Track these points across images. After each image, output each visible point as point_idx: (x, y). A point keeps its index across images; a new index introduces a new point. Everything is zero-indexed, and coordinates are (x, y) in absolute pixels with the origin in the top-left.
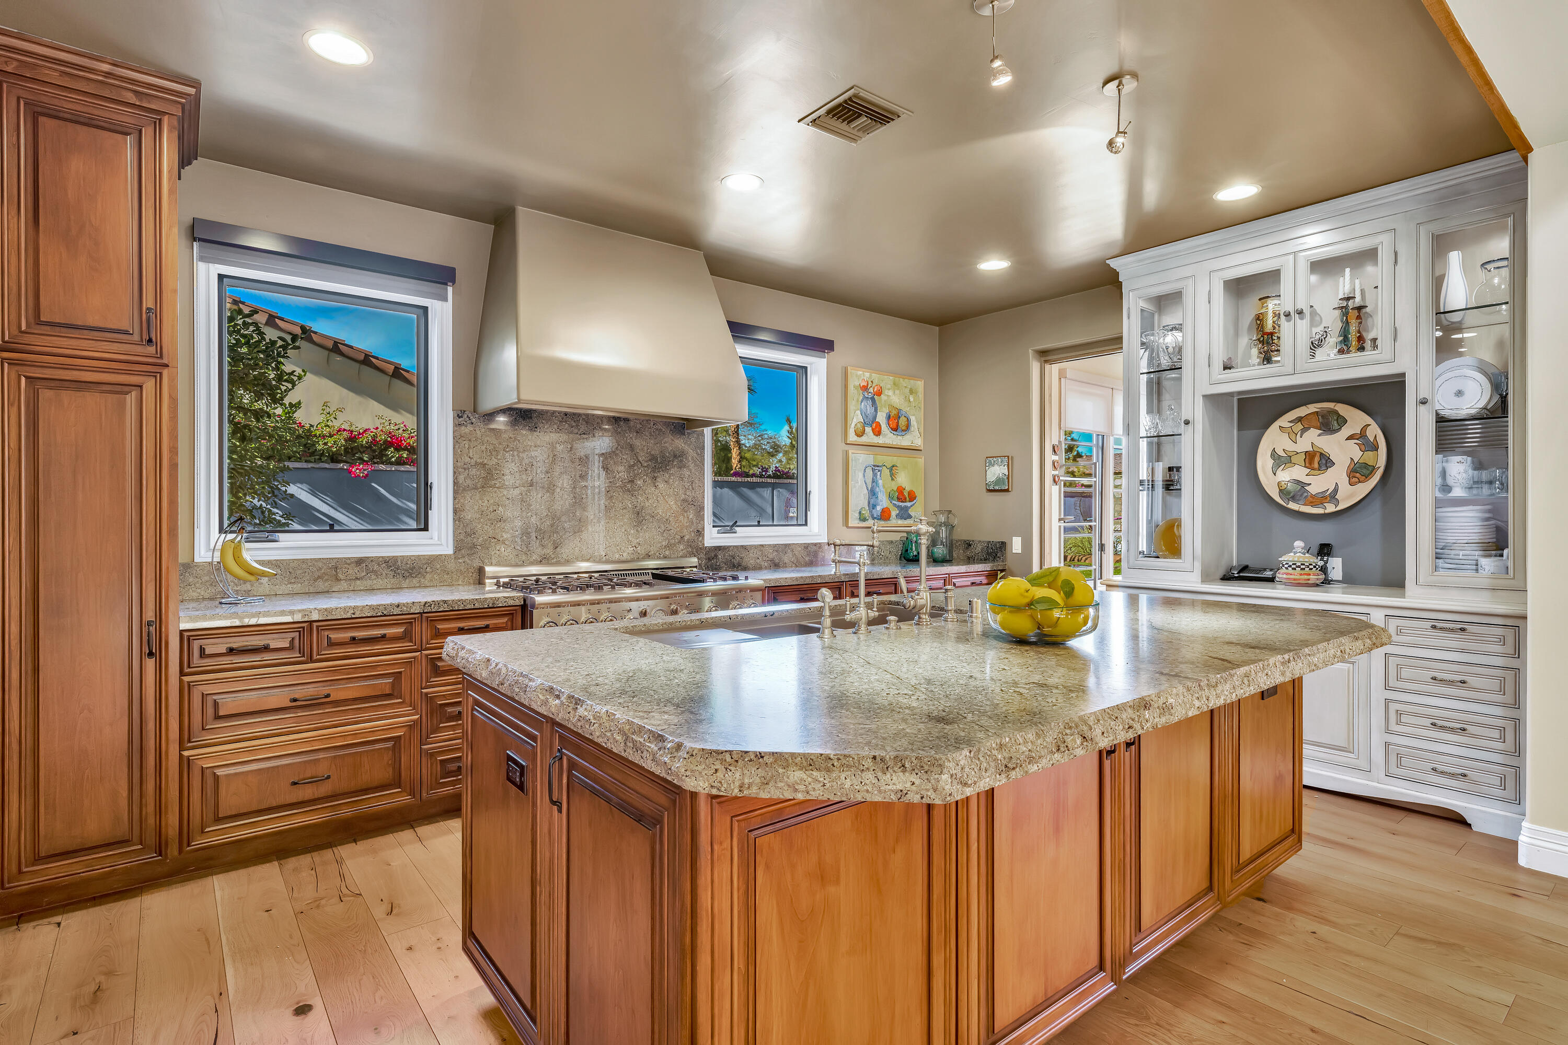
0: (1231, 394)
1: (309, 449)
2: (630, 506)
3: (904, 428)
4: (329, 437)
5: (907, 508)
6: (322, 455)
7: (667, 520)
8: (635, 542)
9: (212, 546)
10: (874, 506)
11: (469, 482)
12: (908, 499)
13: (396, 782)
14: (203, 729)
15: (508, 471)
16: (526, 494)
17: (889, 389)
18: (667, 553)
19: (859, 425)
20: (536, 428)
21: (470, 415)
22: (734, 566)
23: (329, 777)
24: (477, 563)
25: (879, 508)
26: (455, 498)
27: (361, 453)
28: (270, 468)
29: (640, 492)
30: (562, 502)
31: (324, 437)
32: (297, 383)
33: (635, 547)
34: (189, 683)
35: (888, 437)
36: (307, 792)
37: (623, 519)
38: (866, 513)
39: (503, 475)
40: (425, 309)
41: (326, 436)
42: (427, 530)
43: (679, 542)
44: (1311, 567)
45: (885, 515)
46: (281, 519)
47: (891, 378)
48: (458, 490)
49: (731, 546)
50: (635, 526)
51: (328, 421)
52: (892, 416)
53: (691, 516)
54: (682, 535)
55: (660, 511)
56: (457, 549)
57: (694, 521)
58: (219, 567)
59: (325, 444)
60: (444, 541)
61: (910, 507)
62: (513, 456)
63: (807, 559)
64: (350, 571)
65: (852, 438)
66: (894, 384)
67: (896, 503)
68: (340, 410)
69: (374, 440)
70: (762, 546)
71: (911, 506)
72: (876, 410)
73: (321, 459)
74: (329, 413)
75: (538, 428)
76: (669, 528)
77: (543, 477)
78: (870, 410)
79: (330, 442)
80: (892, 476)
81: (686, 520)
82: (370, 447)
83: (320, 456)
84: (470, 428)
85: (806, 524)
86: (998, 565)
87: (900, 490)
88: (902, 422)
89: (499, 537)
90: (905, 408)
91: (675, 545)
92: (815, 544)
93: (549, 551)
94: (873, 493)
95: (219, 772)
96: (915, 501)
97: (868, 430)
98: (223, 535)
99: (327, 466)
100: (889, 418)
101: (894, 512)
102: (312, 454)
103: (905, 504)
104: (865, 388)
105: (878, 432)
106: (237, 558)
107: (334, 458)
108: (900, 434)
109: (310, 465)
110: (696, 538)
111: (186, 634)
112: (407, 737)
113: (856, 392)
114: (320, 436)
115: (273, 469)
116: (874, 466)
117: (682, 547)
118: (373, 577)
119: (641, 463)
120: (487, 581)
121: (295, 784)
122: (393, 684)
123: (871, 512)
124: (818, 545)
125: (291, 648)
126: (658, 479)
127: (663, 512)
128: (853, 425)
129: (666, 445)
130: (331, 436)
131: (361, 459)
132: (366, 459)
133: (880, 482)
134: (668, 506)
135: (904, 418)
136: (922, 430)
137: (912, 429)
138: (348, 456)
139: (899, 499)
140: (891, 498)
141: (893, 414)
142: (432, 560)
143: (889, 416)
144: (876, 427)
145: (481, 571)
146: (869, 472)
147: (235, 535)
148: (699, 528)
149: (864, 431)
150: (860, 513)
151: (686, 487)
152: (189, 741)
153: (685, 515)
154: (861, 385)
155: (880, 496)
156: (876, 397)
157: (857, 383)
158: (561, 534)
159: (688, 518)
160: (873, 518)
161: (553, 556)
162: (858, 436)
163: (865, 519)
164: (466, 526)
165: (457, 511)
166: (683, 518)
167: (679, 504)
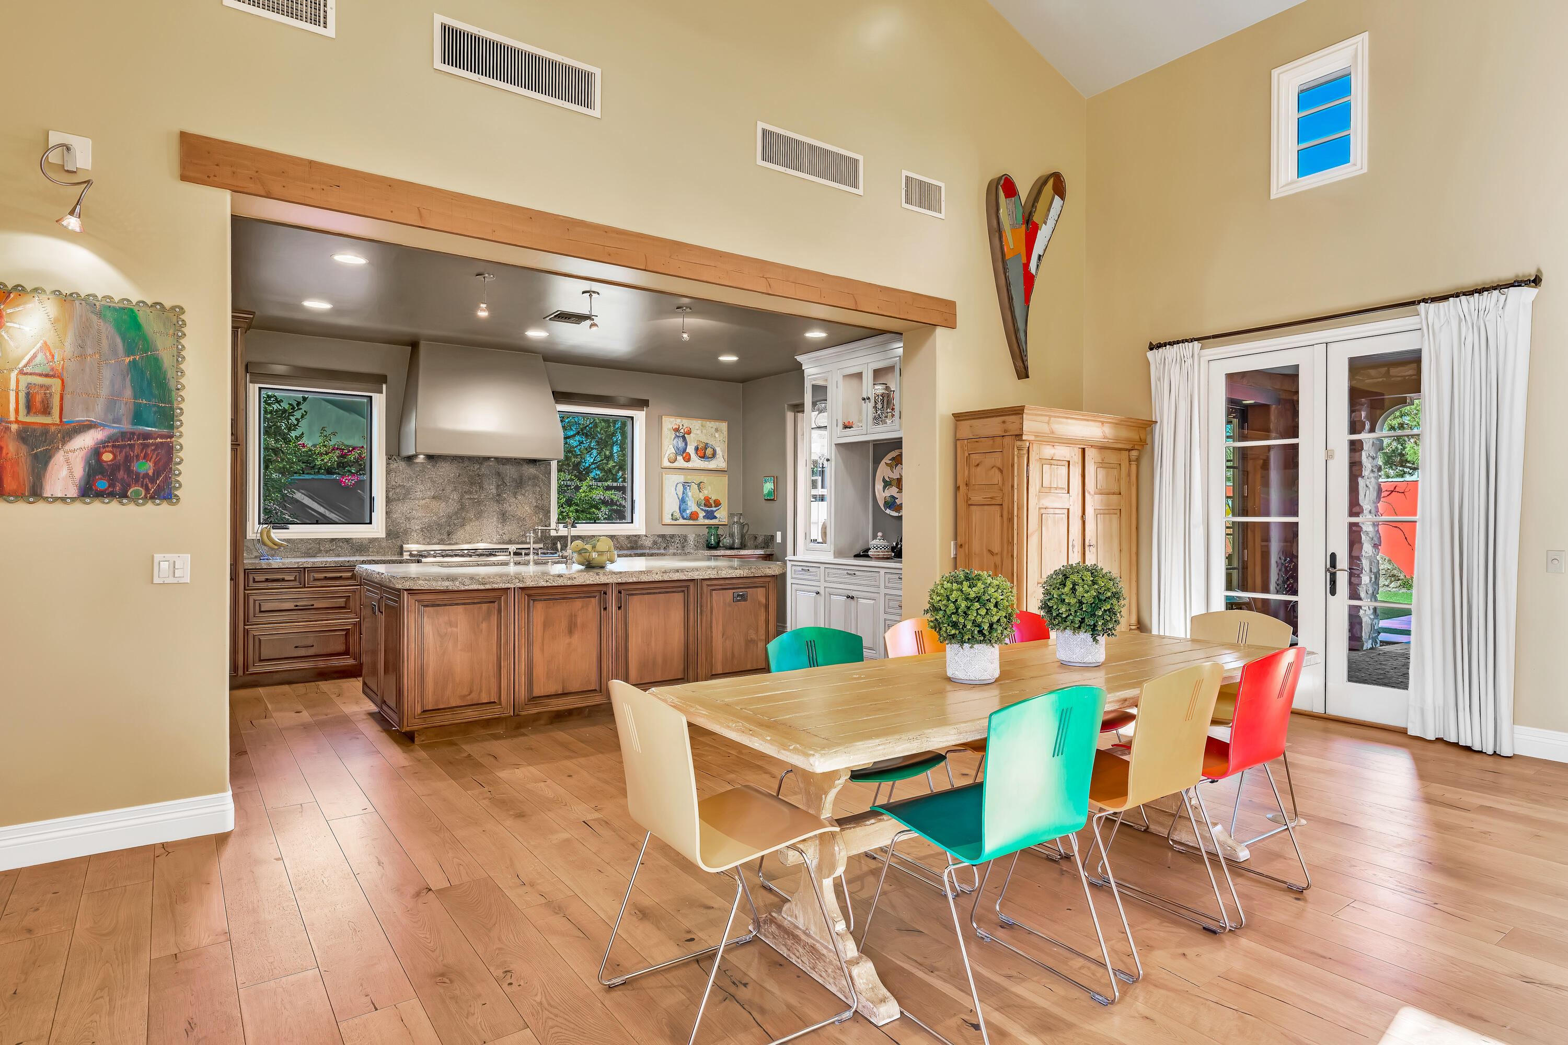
0: (867, 442)
1: (310, 464)
2: (499, 510)
3: (710, 456)
4: (325, 454)
5: (713, 512)
6: (320, 468)
7: (524, 519)
8: (501, 532)
9: (256, 531)
10: (685, 510)
11: (395, 496)
12: (713, 505)
13: (346, 652)
14: (254, 617)
15: (419, 490)
16: (430, 503)
17: (697, 430)
18: (524, 539)
19: (671, 455)
20: (437, 465)
21: (396, 458)
23: (313, 646)
24: (399, 543)
25: (688, 512)
26: (386, 506)
27: (350, 467)
28: (281, 482)
29: (505, 502)
30: (453, 508)
31: (321, 454)
32: (300, 420)
33: (503, 535)
34: (248, 594)
35: (696, 462)
36: (302, 652)
37: (493, 518)
38: (678, 515)
39: (415, 492)
40: (371, 397)
41: (324, 454)
42: (371, 524)
44: (881, 547)
45: (694, 516)
46: (289, 518)
47: (699, 422)
48: (388, 501)
51: (324, 442)
52: (699, 448)
53: (541, 516)
55: (519, 513)
56: (388, 535)
57: (544, 519)
58: (261, 541)
59: (323, 460)
60: (380, 530)
61: (715, 511)
62: (422, 481)
63: (628, 545)
64: (327, 546)
65: (666, 463)
66: (702, 426)
67: (703, 508)
68: (334, 434)
69: (360, 456)
71: (717, 510)
72: (686, 444)
73: (319, 472)
74: (326, 436)
75: (443, 465)
76: (525, 524)
77: (440, 492)
78: (681, 444)
79: (326, 458)
80: (700, 489)
81: (537, 518)
82: (357, 462)
83: (318, 470)
84: (396, 465)
85: (632, 522)
86: (769, 551)
87: (707, 500)
88: (709, 452)
89: (413, 528)
90: (711, 442)
92: (636, 536)
93: (445, 537)
94: (683, 501)
95: (262, 638)
96: (720, 507)
97: (680, 458)
98: (261, 526)
99: (323, 477)
100: (697, 449)
101: (702, 514)
102: (313, 467)
103: (711, 509)
104: (677, 430)
105: (688, 459)
106: (269, 537)
107: (329, 471)
108: (707, 460)
109: (310, 477)
111: (247, 571)
112: (353, 629)
113: (669, 432)
114: (318, 454)
115: (284, 482)
116: (684, 483)
118: (340, 549)
119: (506, 484)
120: (404, 553)
121: (296, 647)
122: (346, 602)
123: (681, 514)
124: (638, 536)
125: (295, 580)
126: (518, 494)
127: (521, 514)
128: (667, 455)
129: (524, 474)
130: (327, 454)
131: (350, 471)
132: (353, 471)
133: (690, 494)
134: (524, 510)
135: (710, 449)
136: (726, 457)
137: (717, 456)
138: (340, 469)
139: (705, 505)
140: (698, 505)
141: (701, 447)
142: (372, 541)
143: (698, 448)
144: (686, 456)
145: (402, 547)
146: (680, 488)
147: (267, 525)
148: (547, 524)
149: (676, 459)
150: (672, 515)
151: (538, 498)
152: (248, 622)
153: (537, 515)
154: (674, 428)
155: (689, 503)
156: (686, 435)
157: (670, 427)
158: (452, 527)
159: (539, 518)
160: (684, 519)
161: (447, 540)
162: (671, 462)
163: (676, 519)
164: (393, 521)
165: (388, 513)
166: (535, 518)
167: (533, 509)
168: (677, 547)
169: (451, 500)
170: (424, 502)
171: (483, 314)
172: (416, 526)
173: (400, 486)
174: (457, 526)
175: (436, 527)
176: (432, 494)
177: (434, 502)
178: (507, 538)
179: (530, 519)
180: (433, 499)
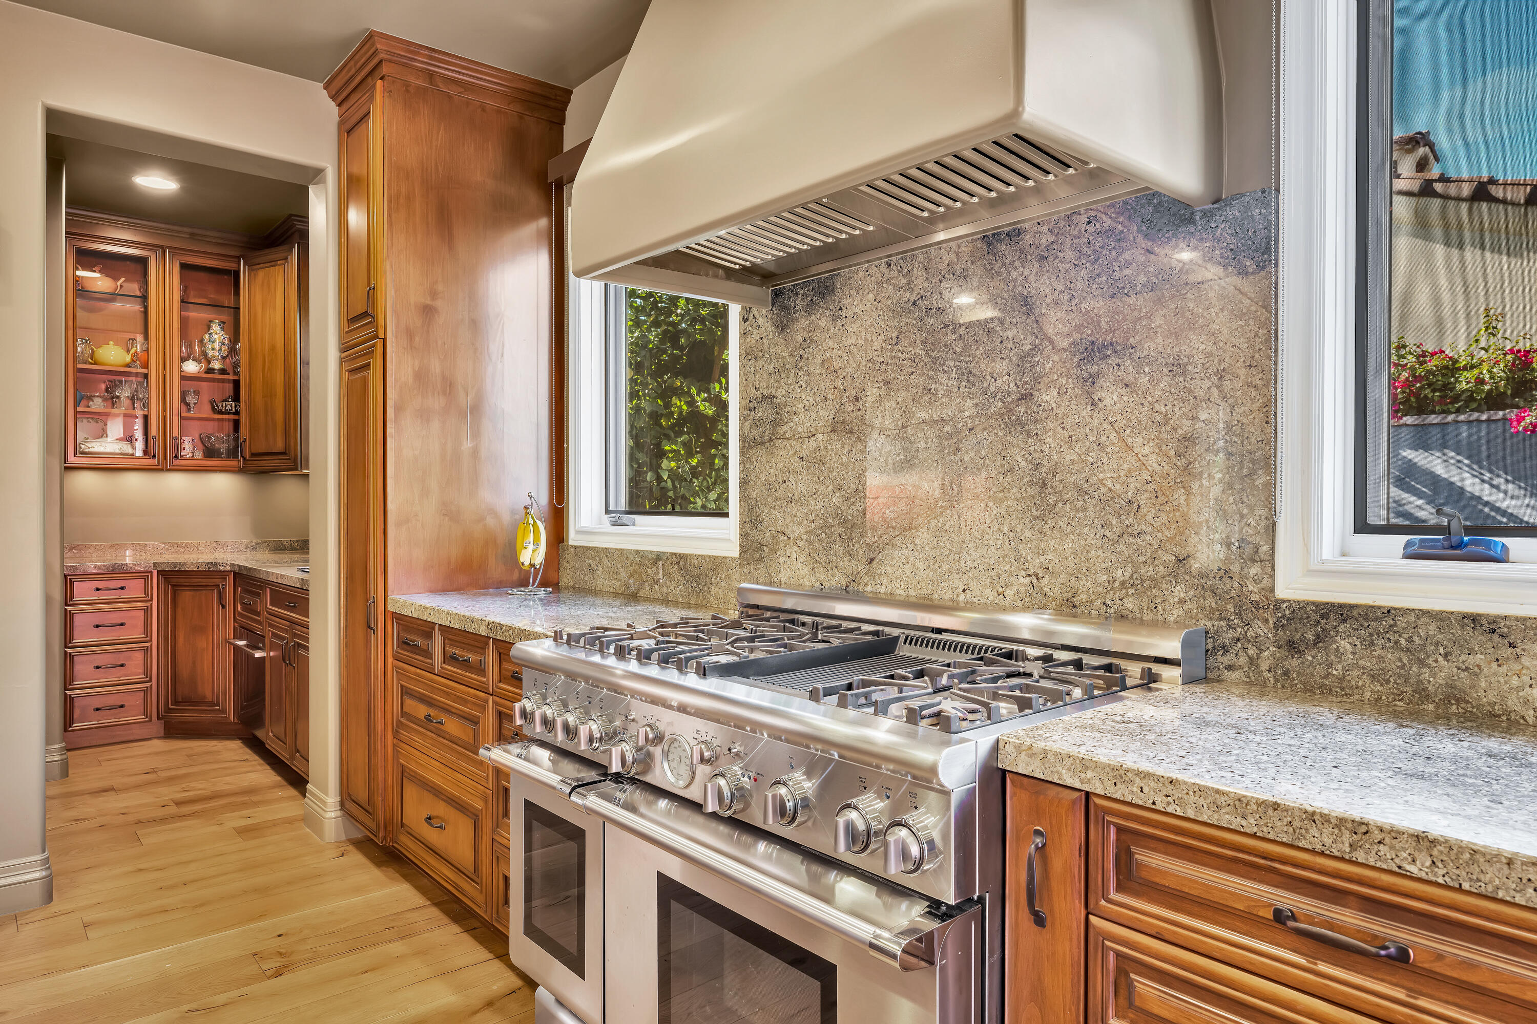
1: (1447, 391)
2: (1023, 464)
6: (1469, 398)
7: (1130, 502)
15: (801, 406)
16: (826, 448)
18: (1130, 604)
26: (740, 463)
29: (1051, 424)
37: (1005, 499)
39: (795, 413)
43: (1174, 575)
48: (743, 447)
49: (1405, 612)
50: (1036, 518)
54: (1183, 553)
55: (1107, 475)
56: (744, 550)
59: (1476, 378)
73: (1466, 406)
76: (1136, 529)
77: (850, 409)
83: (1467, 401)
89: (788, 532)
91: (1155, 582)
99: (1479, 416)
102: (1455, 399)
110: (1238, 567)
117: (1179, 591)
118: (668, 582)
119: (1051, 342)
126: (1100, 382)
127: (1116, 480)
129: (1127, 272)
134: (1133, 459)
138: (1514, 395)
148: (1254, 529)
151: (1200, 393)
161: (866, 579)
164: (750, 510)
165: (744, 483)
166: (1183, 498)
167: (1172, 453)
170: (813, 443)
172: (796, 528)
173: (764, 398)
174: (894, 528)
175: (841, 530)
176: (831, 417)
177: (835, 445)
178: (1057, 592)
179: (1159, 501)
180: (832, 435)
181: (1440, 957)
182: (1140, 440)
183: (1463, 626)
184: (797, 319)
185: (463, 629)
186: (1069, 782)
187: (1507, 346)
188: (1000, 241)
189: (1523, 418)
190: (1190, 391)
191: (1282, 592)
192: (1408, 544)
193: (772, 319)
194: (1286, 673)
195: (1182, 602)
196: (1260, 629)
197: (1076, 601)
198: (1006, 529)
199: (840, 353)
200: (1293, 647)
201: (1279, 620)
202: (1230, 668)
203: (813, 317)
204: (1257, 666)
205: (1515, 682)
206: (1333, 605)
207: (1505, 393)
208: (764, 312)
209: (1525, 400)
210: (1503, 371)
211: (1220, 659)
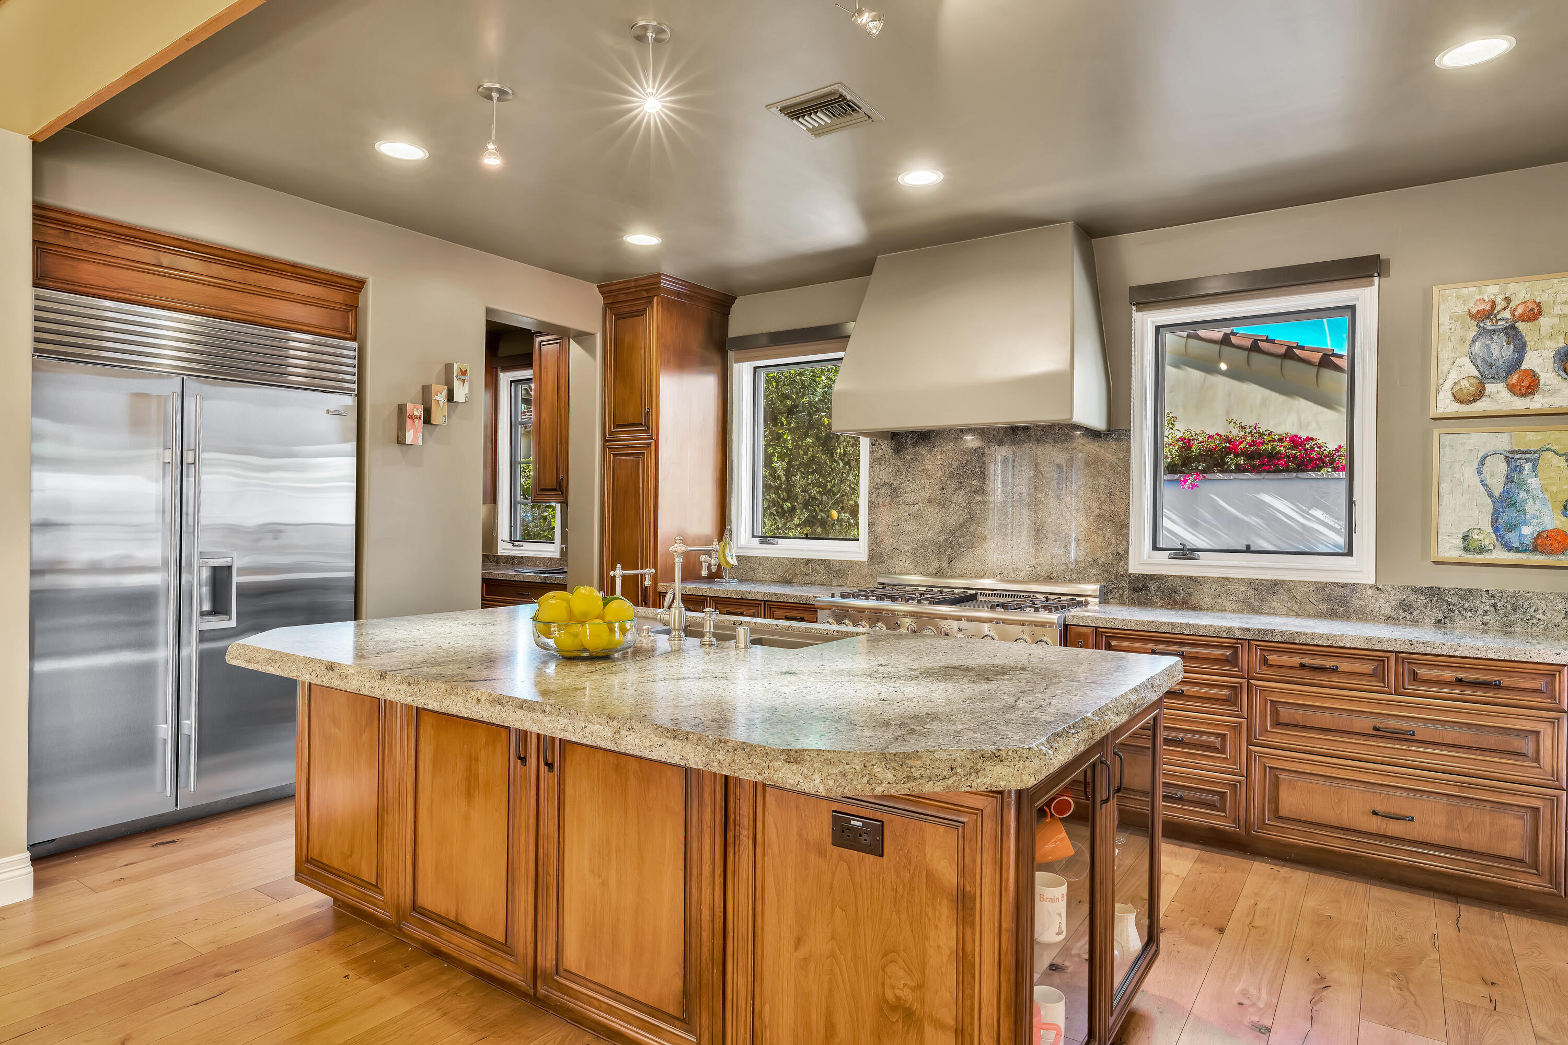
2: (1029, 522)
8: (1033, 561)
9: (741, 545)
10: (1513, 527)
11: (880, 500)
15: (910, 489)
16: (925, 510)
18: (1075, 577)
19: (1464, 381)
20: (934, 447)
22: (1175, 603)
25: (1526, 530)
26: (870, 514)
29: (1042, 506)
30: (957, 517)
33: (1034, 567)
35: (1559, 393)
37: (1020, 536)
38: (1486, 536)
39: (905, 493)
42: (854, 540)
45: (1549, 544)
48: (873, 506)
50: (1034, 543)
53: (1108, 535)
54: (1095, 558)
56: (870, 557)
57: (1114, 541)
60: (862, 551)
62: (914, 475)
65: (1449, 405)
70: (1228, 579)
72: (1521, 348)
75: (936, 448)
77: (939, 493)
78: (1501, 350)
81: (1101, 539)
84: (880, 452)
89: (901, 549)
91: (1084, 568)
92: (1343, 586)
93: (944, 565)
94: (1507, 503)
97: (1497, 387)
100: (1562, 355)
104: (1489, 314)
105: (1527, 387)
110: (1115, 562)
113: (1456, 324)
116: (1513, 452)
117: (1094, 571)
118: (815, 574)
119: (1043, 475)
123: (1501, 536)
124: (1354, 587)
126: (1062, 490)
127: (1069, 530)
128: (1448, 383)
129: (1074, 450)
133: (1533, 482)
134: (1076, 522)
143: (1560, 353)
144: (1520, 380)
146: (1498, 469)
148: (1121, 549)
149: (1483, 389)
150: (1465, 538)
151: (1101, 499)
153: (1100, 533)
154: (1474, 311)
155: (1531, 508)
156: (1521, 326)
157: (1461, 309)
158: (955, 548)
159: (1104, 537)
160: (1509, 548)
161: (947, 570)
162: (1462, 402)
163: (1482, 550)
164: (876, 538)
165: (871, 525)
166: (1096, 537)
167: (1092, 521)
168: (1485, 624)
169: (953, 506)
170: (916, 507)
171: (492, 161)
172: (905, 547)
173: (885, 484)
174: (963, 547)
175: (933, 548)
176: (928, 496)
177: (930, 509)
178: (1043, 573)
179: (1087, 538)
180: (928, 504)
181: (1191, 652)
182: (1079, 515)
183: (1187, 580)
184: (907, 448)
185: (740, 597)
186: (1091, 625)
187: (1179, 435)
188: (1019, 430)
189: (1187, 480)
190: (1099, 498)
191: (1130, 571)
192: (1170, 554)
193: (891, 446)
194: (1132, 599)
195: (1095, 575)
196: (1124, 584)
197: (1052, 576)
198: (1020, 548)
199: (934, 467)
200: (1135, 590)
201: (1130, 580)
202: (1112, 598)
203: (917, 449)
204: (1123, 597)
205: (1202, 596)
206: (1148, 575)
207: (1178, 464)
208: (886, 442)
209: (1188, 468)
210: (1177, 451)
211: (1109, 596)
